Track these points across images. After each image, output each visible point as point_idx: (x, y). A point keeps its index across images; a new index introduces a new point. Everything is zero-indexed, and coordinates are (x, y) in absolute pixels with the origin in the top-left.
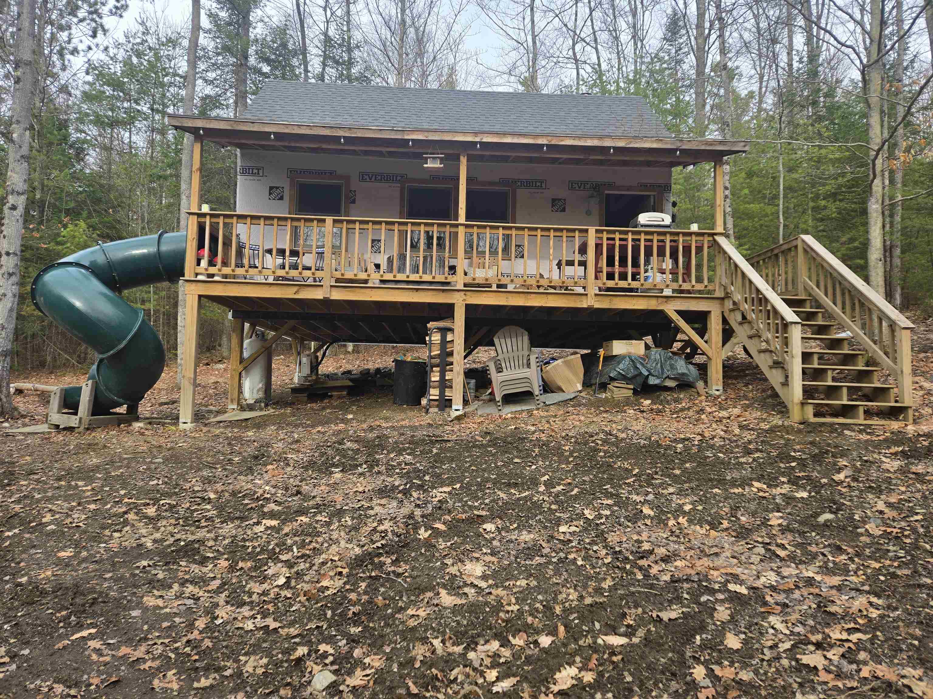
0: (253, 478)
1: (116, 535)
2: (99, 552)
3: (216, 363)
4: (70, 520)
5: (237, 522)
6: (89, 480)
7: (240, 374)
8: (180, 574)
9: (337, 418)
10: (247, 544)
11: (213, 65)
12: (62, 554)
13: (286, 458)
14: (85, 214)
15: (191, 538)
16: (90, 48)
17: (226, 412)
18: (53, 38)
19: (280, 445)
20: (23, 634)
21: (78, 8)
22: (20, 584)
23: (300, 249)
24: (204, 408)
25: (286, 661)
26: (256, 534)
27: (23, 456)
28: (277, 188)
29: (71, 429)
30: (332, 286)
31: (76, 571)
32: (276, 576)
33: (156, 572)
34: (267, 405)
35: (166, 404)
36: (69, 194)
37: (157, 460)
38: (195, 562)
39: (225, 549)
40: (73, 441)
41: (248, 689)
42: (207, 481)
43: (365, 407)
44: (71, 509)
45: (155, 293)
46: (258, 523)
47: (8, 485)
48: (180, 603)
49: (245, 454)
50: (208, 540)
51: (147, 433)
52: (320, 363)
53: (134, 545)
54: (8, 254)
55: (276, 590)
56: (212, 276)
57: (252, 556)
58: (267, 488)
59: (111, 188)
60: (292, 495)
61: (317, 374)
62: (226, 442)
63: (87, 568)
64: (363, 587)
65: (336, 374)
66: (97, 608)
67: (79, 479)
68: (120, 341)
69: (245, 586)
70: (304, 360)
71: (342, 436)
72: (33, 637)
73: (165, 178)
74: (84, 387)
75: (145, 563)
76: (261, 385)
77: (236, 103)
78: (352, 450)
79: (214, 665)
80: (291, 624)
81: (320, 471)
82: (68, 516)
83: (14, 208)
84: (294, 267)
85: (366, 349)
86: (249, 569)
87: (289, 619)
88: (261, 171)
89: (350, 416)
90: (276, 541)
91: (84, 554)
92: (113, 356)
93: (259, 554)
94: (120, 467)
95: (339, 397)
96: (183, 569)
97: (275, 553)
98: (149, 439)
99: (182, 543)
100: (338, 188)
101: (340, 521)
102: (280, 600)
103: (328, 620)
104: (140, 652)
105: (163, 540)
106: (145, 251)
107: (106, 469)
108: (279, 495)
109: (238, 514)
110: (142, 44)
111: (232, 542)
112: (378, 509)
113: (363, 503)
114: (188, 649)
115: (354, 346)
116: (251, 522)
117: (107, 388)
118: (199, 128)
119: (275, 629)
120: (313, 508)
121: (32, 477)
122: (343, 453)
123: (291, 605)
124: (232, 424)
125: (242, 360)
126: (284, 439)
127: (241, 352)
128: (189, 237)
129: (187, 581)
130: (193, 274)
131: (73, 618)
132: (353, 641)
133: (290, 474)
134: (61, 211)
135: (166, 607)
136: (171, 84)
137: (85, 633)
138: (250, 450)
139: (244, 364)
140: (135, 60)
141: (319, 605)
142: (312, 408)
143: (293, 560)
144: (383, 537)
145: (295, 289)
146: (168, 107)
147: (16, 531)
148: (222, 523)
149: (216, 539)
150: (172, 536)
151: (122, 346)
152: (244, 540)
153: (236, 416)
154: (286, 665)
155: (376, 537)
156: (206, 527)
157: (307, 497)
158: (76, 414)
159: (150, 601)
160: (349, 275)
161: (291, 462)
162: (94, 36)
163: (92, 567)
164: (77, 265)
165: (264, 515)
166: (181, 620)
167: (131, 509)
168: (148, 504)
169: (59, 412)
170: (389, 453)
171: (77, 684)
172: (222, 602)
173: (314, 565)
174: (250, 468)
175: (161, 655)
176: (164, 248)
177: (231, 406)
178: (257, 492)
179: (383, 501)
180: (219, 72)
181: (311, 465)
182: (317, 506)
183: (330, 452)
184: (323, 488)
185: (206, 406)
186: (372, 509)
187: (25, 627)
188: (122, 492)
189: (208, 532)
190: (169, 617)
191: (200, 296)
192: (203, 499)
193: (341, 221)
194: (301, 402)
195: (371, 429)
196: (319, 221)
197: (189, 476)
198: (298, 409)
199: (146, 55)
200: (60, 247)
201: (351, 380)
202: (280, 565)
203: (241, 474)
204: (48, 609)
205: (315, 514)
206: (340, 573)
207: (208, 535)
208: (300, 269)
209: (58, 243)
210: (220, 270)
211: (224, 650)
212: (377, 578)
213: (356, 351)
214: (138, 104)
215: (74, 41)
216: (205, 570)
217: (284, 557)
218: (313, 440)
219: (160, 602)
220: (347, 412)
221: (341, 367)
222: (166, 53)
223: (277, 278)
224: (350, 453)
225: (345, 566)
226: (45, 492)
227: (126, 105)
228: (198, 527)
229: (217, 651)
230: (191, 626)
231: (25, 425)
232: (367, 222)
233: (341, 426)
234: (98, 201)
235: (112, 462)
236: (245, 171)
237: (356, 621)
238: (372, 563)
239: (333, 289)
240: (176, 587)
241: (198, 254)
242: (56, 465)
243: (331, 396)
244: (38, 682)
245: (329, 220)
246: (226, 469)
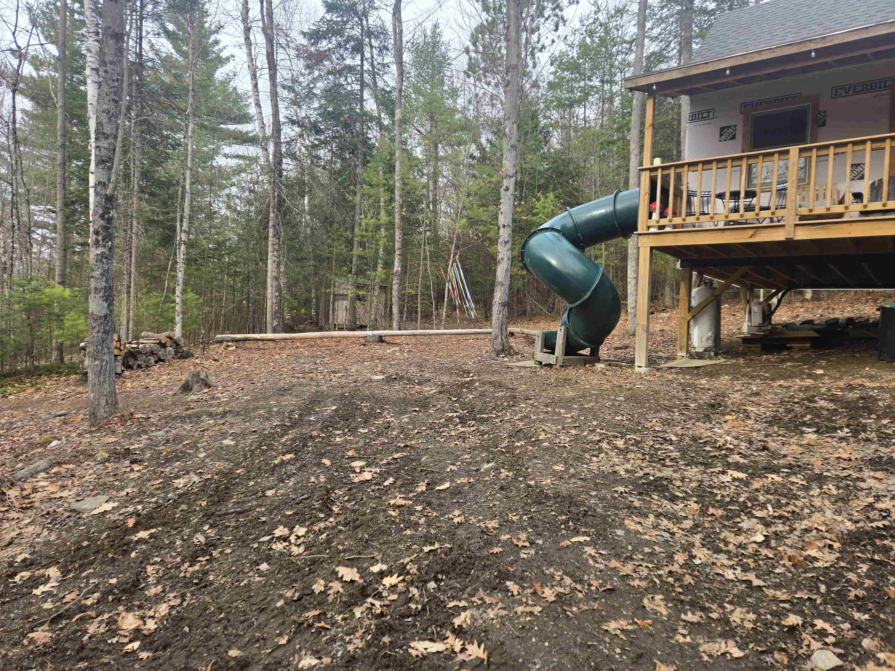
0: (711, 426)
1: (595, 459)
2: (583, 472)
3: (660, 312)
4: (557, 441)
5: (702, 468)
6: (569, 409)
7: (689, 322)
8: (653, 506)
9: (804, 373)
10: (715, 491)
11: (658, 20)
12: (556, 468)
13: (745, 411)
14: (551, 187)
15: (659, 475)
16: (553, 41)
17: (675, 359)
18: (527, 41)
19: (737, 395)
20: (536, 526)
21: (544, 8)
22: (529, 486)
23: (757, 189)
24: (654, 354)
25: (777, 624)
26: (723, 483)
27: (520, 385)
28: (729, 127)
29: (550, 366)
30: (796, 225)
31: (568, 484)
32: (750, 531)
33: (632, 499)
34: (716, 354)
35: (619, 348)
36: (540, 173)
37: (620, 399)
38: (665, 497)
39: (693, 491)
40: (553, 375)
41: (738, 639)
42: (666, 422)
43: (838, 363)
44: (558, 431)
45: (606, 250)
46: (724, 473)
47: (513, 406)
48: (658, 533)
49: (701, 402)
50: (675, 479)
51: (607, 373)
52: (774, 312)
53: (610, 471)
54: (504, 226)
55: (755, 546)
56: (662, 227)
57: (721, 504)
58: (729, 438)
59: (570, 161)
60: (758, 450)
61: (770, 323)
62: (680, 388)
63: (576, 483)
64: (865, 570)
65: (793, 324)
66: (589, 519)
67: (561, 407)
68: (585, 293)
69: (719, 534)
70: (755, 308)
71: (811, 393)
72: (544, 531)
73: (613, 143)
74: (559, 332)
75: (621, 489)
76: (710, 334)
77: (680, 52)
78: (828, 410)
79: (699, 603)
80: (778, 586)
81: (787, 428)
82: (557, 437)
83: (507, 189)
84: (749, 208)
85: (830, 296)
86: (721, 517)
87: (774, 580)
88: (711, 114)
89: (820, 372)
90: (746, 495)
91: (572, 471)
92: (580, 305)
93: (728, 503)
94: (591, 401)
95: (801, 350)
96: (655, 502)
97: (747, 507)
98: (611, 379)
99: (651, 478)
100: (803, 112)
101: (821, 488)
102: (761, 557)
103: (822, 595)
104: (628, 569)
105: (633, 472)
106: (603, 211)
107: (580, 401)
108: (743, 448)
109: (701, 460)
110: (594, 23)
111: (699, 486)
112: (871, 482)
113: (850, 472)
114: (671, 580)
115: (814, 292)
116: (716, 470)
117: (576, 333)
118: (652, 85)
119: (759, 587)
120: (785, 467)
121: (528, 401)
122: (817, 413)
123: (774, 567)
124: (683, 371)
125: (690, 308)
126: (741, 390)
127: (690, 302)
128: (642, 192)
129: (661, 514)
130: (645, 227)
131: (571, 523)
132: (860, 628)
133: (752, 428)
134: (534, 188)
135: (645, 534)
136: (618, 52)
137: (582, 539)
138: (705, 398)
139: (693, 312)
140: (588, 40)
141: (809, 575)
142: (768, 360)
143: (769, 519)
144: (884, 518)
145: (751, 232)
146: (615, 75)
147: (523, 443)
148: (686, 465)
149: (682, 480)
150: (641, 469)
151: (586, 297)
152: (710, 486)
153: (685, 363)
154: (777, 628)
155: (873, 514)
156: (672, 466)
157: (775, 455)
158: (553, 353)
159: (631, 524)
160: (819, 210)
161: (752, 415)
162: (556, 29)
163: (579, 483)
164: (552, 229)
165: (729, 465)
166: (661, 550)
167: (603, 439)
168: (617, 437)
169: (542, 351)
170: (879, 418)
171: (581, 581)
172: (697, 544)
173: (795, 529)
174: (707, 416)
175: (646, 578)
176: (619, 207)
177: (680, 354)
178: (718, 441)
179: (879, 475)
180: (663, 26)
181: (774, 421)
182: (790, 466)
183: (797, 408)
184: (795, 447)
185: (656, 353)
186: (864, 481)
187: (537, 521)
188: (595, 423)
189: (674, 471)
190: (648, 543)
191: (652, 248)
192: (665, 439)
193: (810, 149)
194: (755, 353)
195: (851, 388)
196: (781, 153)
197: (649, 416)
198: (751, 360)
199: (597, 32)
200: (535, 218)
201: (816, 331)
202: (754, 520)
203: (698, 420)
204: (552, 511)
205: (788, 475)
206: (830, 547)
207: (675, 475)
208: (757, 210)
209: (534, 215)
210: (670, 221)
211: (707, 591)
212: (880, 563)
213: (816, 298)
214: (591, 80)
215: (542, 39)
216: (676, 507)
217: (759, 514)
218: (776, 394)
219: (639, 528)
220: (814, 366)
221: (798, 316)
222: (615, 23)
223: (727, 223)
224: (825, 413)
225: (835, 539)
226: (539, 415)
227: (582, 84)
228: (664, 465)
229: (700, 590)
230: (670, 558)
231: (518, 360)
232: (845, 144)
233: (809, 382)
234: (562, 174)
235: (584, 396)
236: (694, 117)
237: (861, 606)
238: (873, 545)
239: (798, 228)
240: (652, 517)
241: (650, 208)
242: (543, 394)
243: (790, 348)
244: (552, 570)
245: (794, 150)
246: (683, 414)
